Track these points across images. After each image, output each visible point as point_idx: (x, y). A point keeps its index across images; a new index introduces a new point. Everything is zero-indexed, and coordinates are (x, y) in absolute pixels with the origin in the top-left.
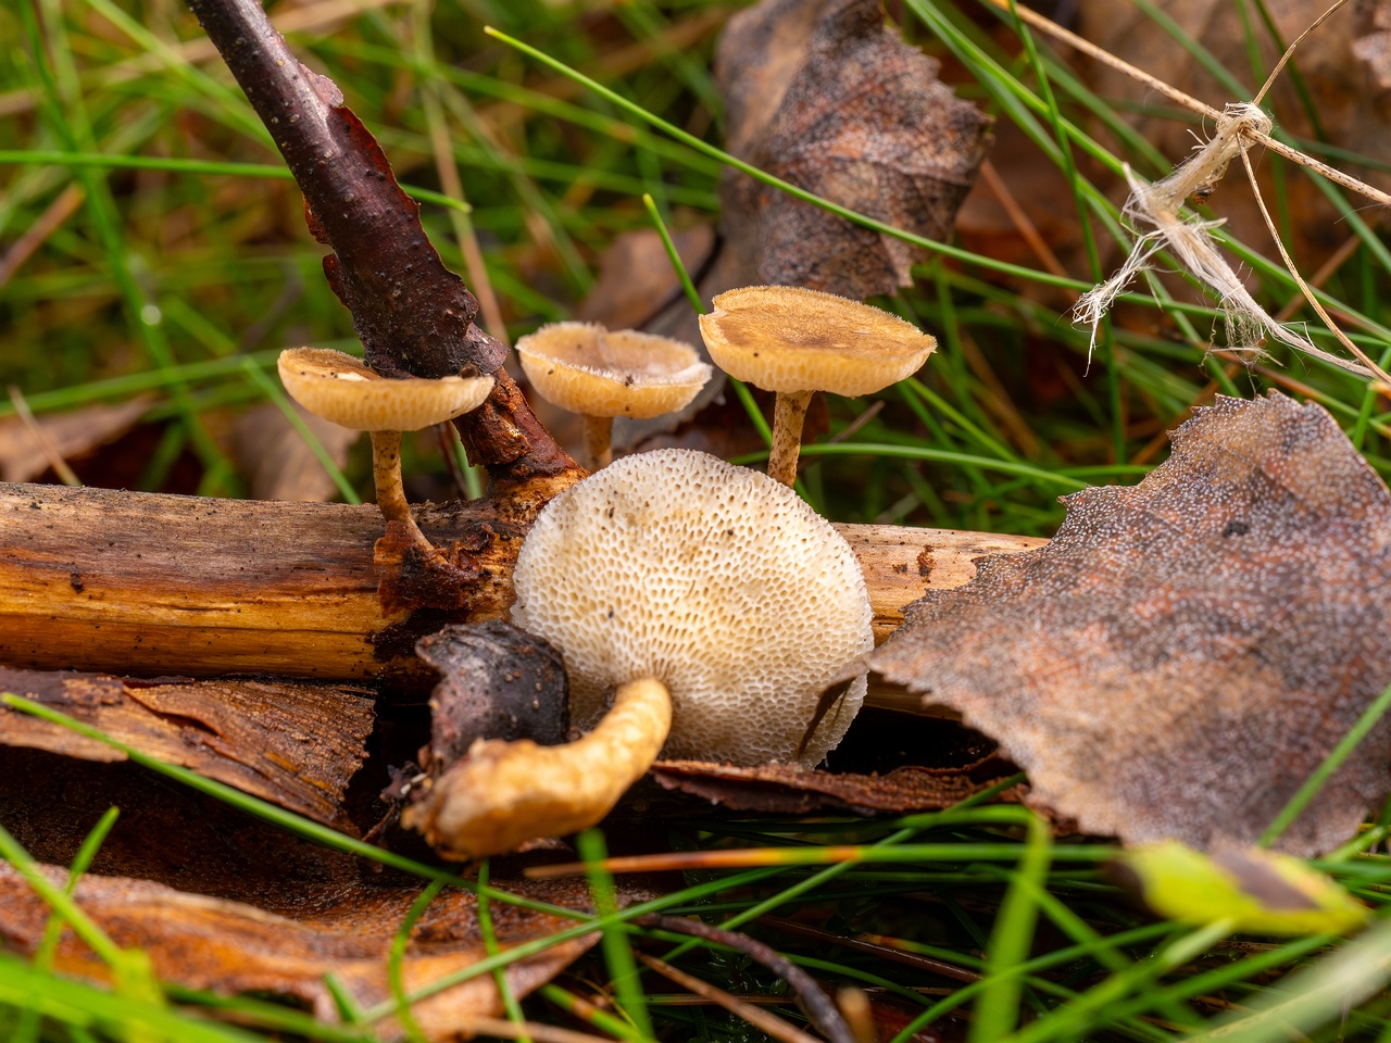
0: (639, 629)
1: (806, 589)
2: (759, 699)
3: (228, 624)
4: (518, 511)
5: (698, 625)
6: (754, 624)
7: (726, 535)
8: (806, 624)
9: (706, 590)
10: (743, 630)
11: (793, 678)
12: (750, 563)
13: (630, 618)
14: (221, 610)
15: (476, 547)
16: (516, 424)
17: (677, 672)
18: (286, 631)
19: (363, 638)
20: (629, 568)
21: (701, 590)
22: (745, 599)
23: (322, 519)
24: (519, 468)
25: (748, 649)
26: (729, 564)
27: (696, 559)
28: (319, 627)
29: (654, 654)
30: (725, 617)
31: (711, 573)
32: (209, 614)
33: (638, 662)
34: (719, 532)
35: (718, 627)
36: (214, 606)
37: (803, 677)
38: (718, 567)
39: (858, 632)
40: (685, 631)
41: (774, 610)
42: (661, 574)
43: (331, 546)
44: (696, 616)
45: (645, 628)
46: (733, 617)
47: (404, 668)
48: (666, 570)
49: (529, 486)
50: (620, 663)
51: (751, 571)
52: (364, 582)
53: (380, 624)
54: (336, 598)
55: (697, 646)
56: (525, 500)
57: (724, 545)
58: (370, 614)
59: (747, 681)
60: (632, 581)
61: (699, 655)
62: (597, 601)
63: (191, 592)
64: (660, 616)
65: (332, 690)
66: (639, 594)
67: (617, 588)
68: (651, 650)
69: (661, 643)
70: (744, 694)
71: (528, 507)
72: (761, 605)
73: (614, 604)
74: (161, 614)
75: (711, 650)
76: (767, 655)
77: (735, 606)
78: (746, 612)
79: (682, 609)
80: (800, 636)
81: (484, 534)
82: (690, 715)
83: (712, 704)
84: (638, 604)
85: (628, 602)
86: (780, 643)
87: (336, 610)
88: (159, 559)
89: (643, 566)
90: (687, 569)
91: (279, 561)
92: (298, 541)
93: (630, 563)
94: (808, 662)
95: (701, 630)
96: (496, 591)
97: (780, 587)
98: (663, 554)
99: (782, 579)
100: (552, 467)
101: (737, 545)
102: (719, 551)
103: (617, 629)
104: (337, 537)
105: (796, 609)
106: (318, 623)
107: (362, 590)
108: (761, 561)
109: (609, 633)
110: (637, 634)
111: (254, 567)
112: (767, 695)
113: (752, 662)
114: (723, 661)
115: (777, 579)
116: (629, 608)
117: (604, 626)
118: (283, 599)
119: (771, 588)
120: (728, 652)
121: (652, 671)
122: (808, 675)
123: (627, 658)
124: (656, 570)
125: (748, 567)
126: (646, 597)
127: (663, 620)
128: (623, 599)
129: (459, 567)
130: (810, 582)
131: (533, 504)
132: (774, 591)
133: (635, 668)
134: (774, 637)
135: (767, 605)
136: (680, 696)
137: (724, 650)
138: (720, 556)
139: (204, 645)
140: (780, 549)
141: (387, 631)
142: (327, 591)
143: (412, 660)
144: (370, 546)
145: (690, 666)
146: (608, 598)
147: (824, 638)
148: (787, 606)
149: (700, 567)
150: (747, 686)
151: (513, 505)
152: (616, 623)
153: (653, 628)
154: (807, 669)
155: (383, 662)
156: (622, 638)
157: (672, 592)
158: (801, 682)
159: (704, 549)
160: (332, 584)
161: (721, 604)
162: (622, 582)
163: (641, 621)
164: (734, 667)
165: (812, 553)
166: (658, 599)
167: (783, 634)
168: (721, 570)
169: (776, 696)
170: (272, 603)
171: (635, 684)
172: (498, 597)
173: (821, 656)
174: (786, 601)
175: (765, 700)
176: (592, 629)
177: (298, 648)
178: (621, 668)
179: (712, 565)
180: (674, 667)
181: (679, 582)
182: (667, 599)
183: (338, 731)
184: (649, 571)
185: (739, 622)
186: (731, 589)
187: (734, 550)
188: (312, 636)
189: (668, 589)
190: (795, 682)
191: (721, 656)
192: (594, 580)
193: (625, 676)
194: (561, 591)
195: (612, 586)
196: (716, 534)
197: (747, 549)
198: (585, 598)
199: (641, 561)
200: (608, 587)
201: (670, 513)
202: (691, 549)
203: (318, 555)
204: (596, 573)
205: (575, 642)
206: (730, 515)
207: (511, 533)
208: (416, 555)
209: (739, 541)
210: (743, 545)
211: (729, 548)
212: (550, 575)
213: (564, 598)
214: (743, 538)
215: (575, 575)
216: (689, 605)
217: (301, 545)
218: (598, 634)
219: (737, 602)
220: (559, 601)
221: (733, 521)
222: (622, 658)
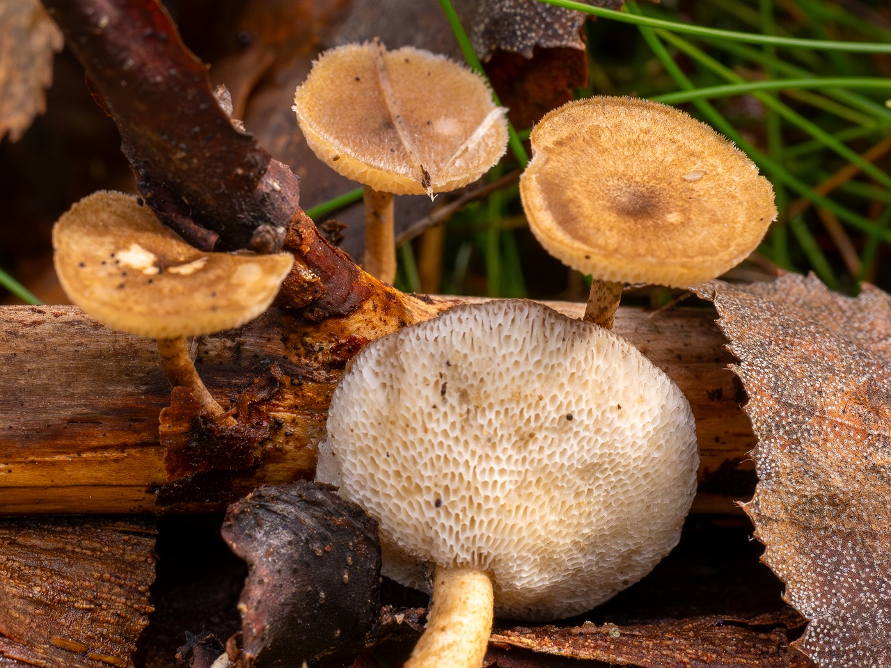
0: (467, 522)
1: (641, 466)
5: (529, 519)
7: (564, 420)
9: (538, 480)
10: (573, 516)
12: (586, 448)
13: (457, 510)
19: (144, 489)
21: (534, 480)
22: (579, 482)
26: (565, 450)
27: (531, 446)
31: (546, 461)
33: (463, 555)
34: (557, 417)
35: (548, 517)
38: (553, 454)
40: (515, 526)
41: (605, 490)
42: (492, 463)
44: (527, 508)
45: (473, 520)
46: (564, 503)
48: (498, 459)
49: (323, 327)
51: (587, 457)
53: (164, 479)
55: (525, 541)
57: (562, 429)
58: (153, 468)
60: (462, 469)
61: (528, 547)
62: (422, 486)
64: (490, 510)
65: (110, 533)
66: (469, 484)
67: (446, 475)
68: (478, 545)
69: (489, 538)
72: (594, 487)
73: (441, 492)
75: (538, 541)
77: (568, 492)
78: (578, 495)
84: (467, 495)
89: (474, 452)
90: (520, 457)
91: (50, 417)
92: (70, 390)
95: (531, 524)
100: (347, 306)
101: (575, 430)
103: (443, 520)
108: (599, 445)
109: (434, 521)
111: (24, 424)
115: (613, 461)
116: (457, 498)
117: (430, 514)
118: (57, 457)
119: (606, 469)
123: (452, 550)
124: (489, 458)
125: (583, 453)
126: (477, 489)
127: (493, 515)
129: (249, 423)
135: (599, 487)
138: (556, 442)
140: (619, 431)
141: (171, 487)
149: (535, 454)
151: (304, 344)
152: (442, 513)
153: (483, 521)
156: (448, 528)
157: (503, 485)
159: (540, 436)
161: (553, 492)
162: (451, 469)
163: (470, 514)
166: (488, 492)
168: (557, 459)
172: (290, 447)
176: (415, 515)
179: (547, 452)
181: (512, 472)
186: (565, 476)
187: (571, 435)
189: (500, 481)
191: (549, 544)
192: (421, 462)
193: (448, 564)
194: (383, 466)
195: (440, 471)
196: (554, 419)
197: (586, 433)
198: (409, 478)
199: (472, 446)
200: (436, 473)
201: (505, 396)
202: (526, 436)
203: (92, 406)
204: (423, 454)
205: (395, 520)
206: (571, 398)
207: (305, 378)
208: (205, 423)
209: (577, 426)
210: (580, 429)
211: (566, 432)
212: (371, 445)
213: (386, 472)
214: (582, 421)
215: (398, 452)
216: (520, 496)
217: (72, 394)
218: (423, 521)
219: (569, 488)
220: (381, 476)
221: (573, 404)
222: (447, 550)
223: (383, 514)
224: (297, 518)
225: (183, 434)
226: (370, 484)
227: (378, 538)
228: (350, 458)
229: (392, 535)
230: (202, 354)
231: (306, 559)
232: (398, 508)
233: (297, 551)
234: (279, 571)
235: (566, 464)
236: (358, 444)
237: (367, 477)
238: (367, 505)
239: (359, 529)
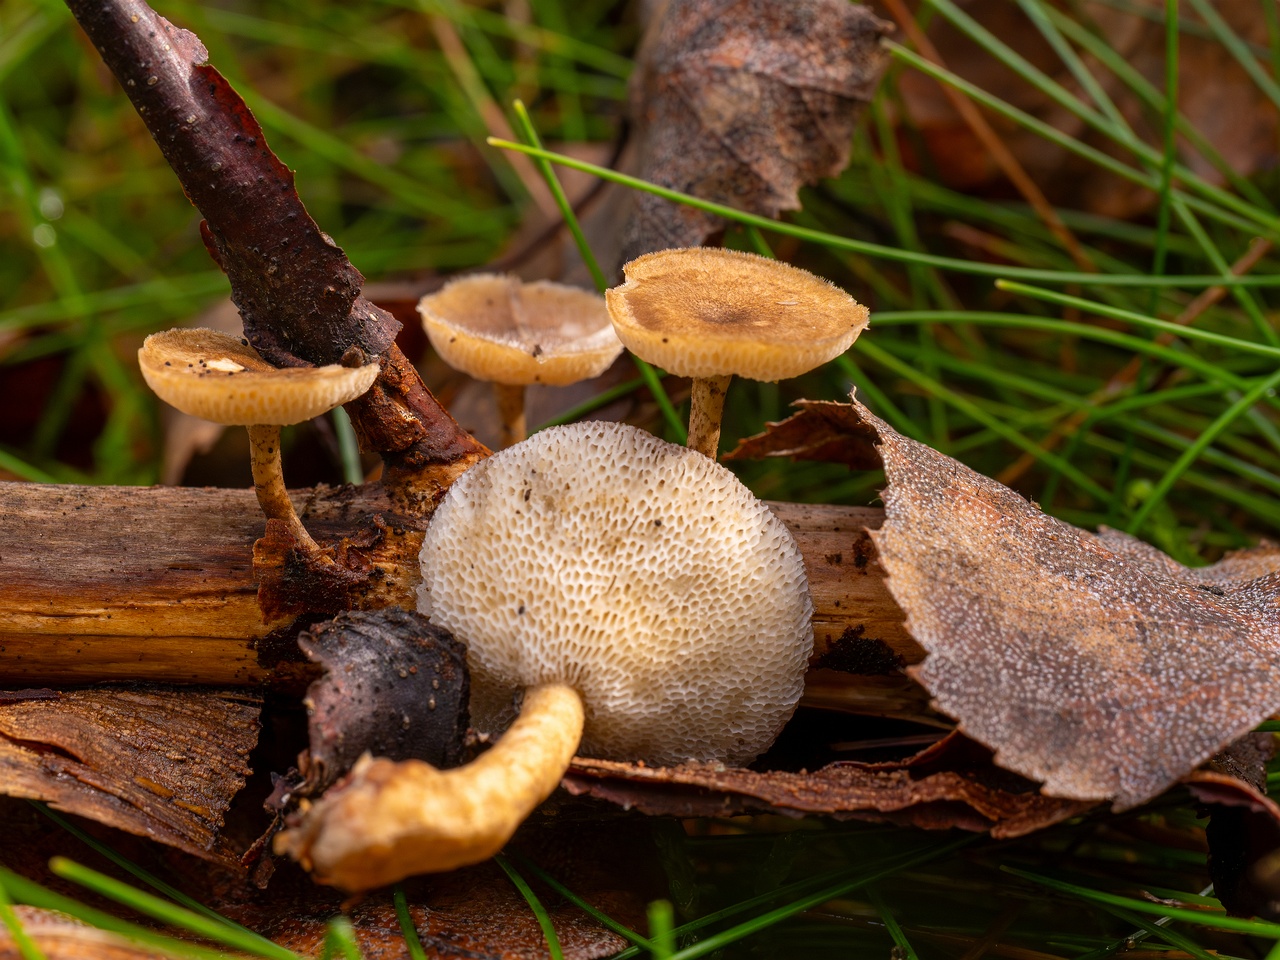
0: (552, 628)
1: (740, 587)
2: (683, 706)
3: (98, 631)
4: (414, 502)
5: (617, 627)
6: (680, 625)
7: (653, 525)
8: (737, 626)
9: (628, 587)
10: (667, 632)
11: (721, 683)
12: (678, 557)
13: (541, 616)
14: (90, 616)
15: (366, 543)
16: (409, 406)
17: (591, 677)
18: (162, 638)
19: (245, 643)
20: (544, 559)
21: (622, 587)
22: (672, 596)
23: (201, 511)
24: (413, 455)
25: (672, 652)
26: (654, 558)
27: (618, 552)
28: (196, 633)
29: (566, 657)
30: (648, 617)
31: (634, 568)
32: (77, 621)
33: (548, 665)
34: (645, 522)
35: (639, 628)
36: (82, 612)
37: (732, 682)
38: (642, 561)
39: (796, 632)
40: (602, 633)
41: (702, 609)
42: (578, 568)
43: (208, 543)
44: (615, 616)
45: (558, 628)
46: (657, 617)
47: (292, 674)
48: (584, 564)
49: (425, 474)
50: (529, 665)
51: (678, 567)
52: (246, 584)
53: (262, 629)
54: (215, 602)
55: (614, 651)
56: (422, 490)
57: (650, 536)
58: (251, 618)
59: (670, 687)
60: (546, 574)
61: (617, 659)
62: (506, 594)
63: (56, 598)
64: (575, 615)
65: (215, 700)
66: (553, 589)
67: (530, 581)
68: (564, 653)
69: (575, 645)
70: (666, 700)
71: (424, 498)
72: (689, 604)
73: (525, 598)
74: (24, 621)
75: (629, 654)
76: (693, 660)
77: (660, 605)
78: (672, 611)
79: (600, 608)
80: (730, 639)
81: (375, 529)
82: (604, 723)
83: (629, 712)
84: (551, 600)
85: (541, 597)
86: (707, 646)
87: (214, 614)
88: (22, 561)
89: (559, 557)
90: (607, 563)
91: (152, 562)
92: (174, 537)
93: (545, 553)
94: (738, 666)
95: (620, 632)
96: (389, 592)
97: (710, 584)
98: (582, 545)
99: (713, 576)
100: (449, 453)
101: (665, 537)
102: (644, 543)
103: (527, 628)
104: (216, 532)
105: (728, 609)
106: (196, 628)
107: (243, 592)
108: (691, 556)
109: (519, 632)
110: (549, 633)
111: (126, 568)
112: (691, 701)
113: (675, 666)
114: (644, 666)
115: (708, 576)
116: (541, 604)
117: (514, 623)
118: (156, 604)
119: (701, 585)
120: (649, 657)
121: (563, 676)
122: (737, 680)
123: (537, 660)
124: (574, 562)
125: (675, 563)
126: (561, 593)
127: (579, 620)
128: (536, 593)
129: (348, 566)
130: (744, 580)
131: (429, 494)
132: (704, 589)
133: (545, 672)
134: (701, 639)
135: (695, 604)
136: (594, 703)
137: (644, 654)
138: (645, 549)
139: (74, 654)
140: (713, 543)
141: (270, 637)
142: (205, 594)
143: (301, 665)
144: (251, 542)
145: (606, 672)
146: (519, 591)
147: (757, 640)
148: (717, 606)
149: (623, 560)
150: (669, 692)
151: (408, 495)
152: (526, 621)
153: (567, 628)
154: (737, 673)
155: (268, 667)
156: (532, 638)
157: (590, 588)
158: (729, 687)
159: (628, 541)
160: (210, 587)
161: (644, 603)
162: (535, 574)
163: (554, 620)
164: (656, 672)
165: (748, 547)
166: (574, 596)
167: (712, 636)
168: (646, 565)
169: (702, 701)
170: (145, 608)
171: (544, 690)
172: (391, 598)
173: (753, 659)
174: (717, 600)
175: (689, 706)
176: (499, 625)
177: (175, 654)
178: (530, 670)
179: (636, 559)
180: (589, 672)
181: (598, 577)
182: (584, 597)
183: (219, 746)
184: (565, 562)
185: (663, 623)
186: (656, 586)
187: (661, 542)
188: (191, 642)
189: (586, 585)
190: (724, 688)
191: (642, 660)
192: (505, 570)
193: (534, 679)
194: (468, 579)
195: (524, 578)
196: (642, 524)
197: (676, 542)
198: (494, 589)
199: (557, 551)
200: (520, 579)
201: (592, 498)
202: (613, 540)
203: (195, 554)
204: (507, 562)
205: (481, 637)
206: (659, 503)
207: (407, 527)
208: (299, 557)
209: (667, 533)
210: (671, 537)
211: (656, 540)
212: (458, 561)
213: (471, 587)
214: (672, 529)
215: (484, 563)
216: (608, 604)
217: (177, 542)
218: (507, 631)
219: (662, 601)
220: (466, 590)
221: (662, 510)
222: (531, 660)
223: (470, 633)
224: (382, 639)
225: (277, 567)
226: (456, 602)
227: (464, 660)
228: (438, 578)
229: (480, 657)
230: (310, 513)
231: (391, 679)
232: (482, 620)
233: (380, 670)
234: (359, 687)
235: (657, 572)
236: (445, 562)
237: (454, 594)
238: (455, 626)
239: (445, 649)
